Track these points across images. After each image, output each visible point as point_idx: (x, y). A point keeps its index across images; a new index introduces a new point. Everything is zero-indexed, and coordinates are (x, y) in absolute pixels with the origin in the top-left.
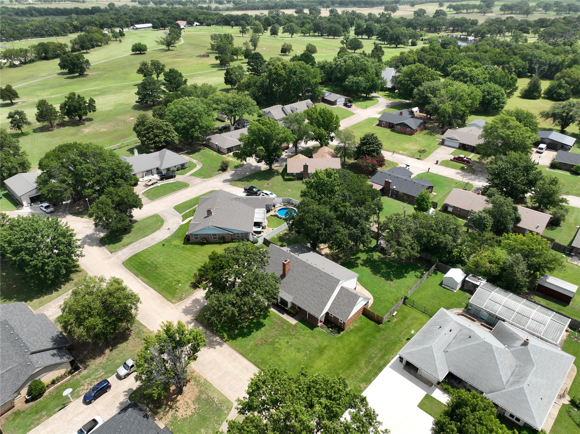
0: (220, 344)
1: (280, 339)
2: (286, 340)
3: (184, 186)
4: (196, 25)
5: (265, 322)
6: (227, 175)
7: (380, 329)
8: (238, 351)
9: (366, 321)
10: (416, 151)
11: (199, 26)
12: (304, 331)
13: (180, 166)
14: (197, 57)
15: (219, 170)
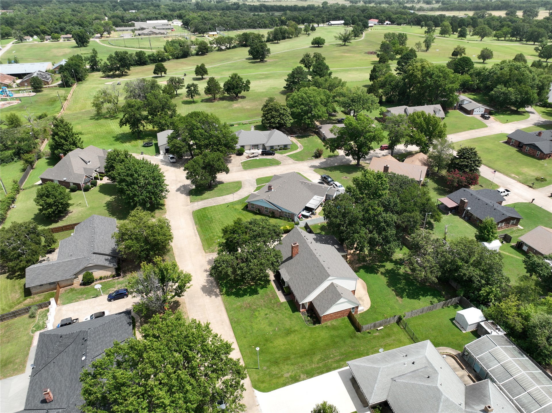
0: (217, 295)
1: (262, 310)
2: (266, 312)
3: (277, 163)
4: (387, 24)
5: (261, 291)
6: (317, 162)
7: (355, 336)
8: (225, 306)
9: (347, 324)
10: (534, 178)
11: (389, 24)
12: (285, 311)
13: (282, 147)
14: (366, 53)
15: (313, 156)
